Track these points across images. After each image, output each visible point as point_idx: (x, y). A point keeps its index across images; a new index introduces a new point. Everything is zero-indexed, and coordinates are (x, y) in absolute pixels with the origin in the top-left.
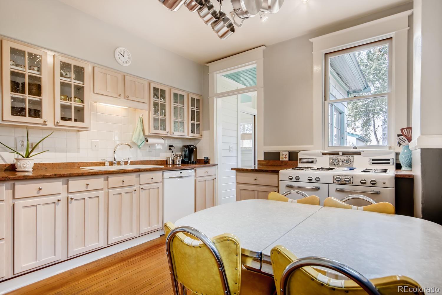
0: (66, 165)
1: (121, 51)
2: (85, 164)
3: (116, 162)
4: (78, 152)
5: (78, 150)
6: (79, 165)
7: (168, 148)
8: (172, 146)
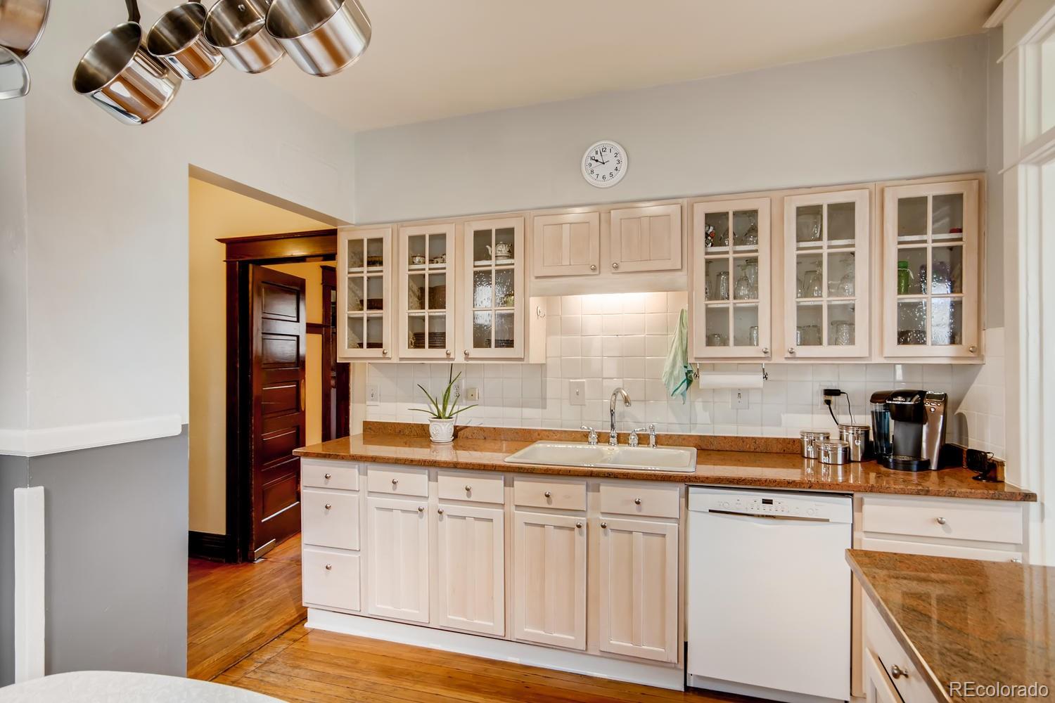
0: (517, 433)
1: (597, 153)
2: (552, 433)
3: (614, 433)
4: (544, 407)
5: (542, 402)
6: (539, 435)
7: (822, 398)
8: (837, 393)
